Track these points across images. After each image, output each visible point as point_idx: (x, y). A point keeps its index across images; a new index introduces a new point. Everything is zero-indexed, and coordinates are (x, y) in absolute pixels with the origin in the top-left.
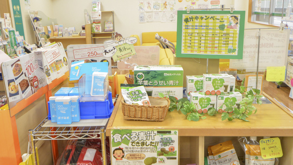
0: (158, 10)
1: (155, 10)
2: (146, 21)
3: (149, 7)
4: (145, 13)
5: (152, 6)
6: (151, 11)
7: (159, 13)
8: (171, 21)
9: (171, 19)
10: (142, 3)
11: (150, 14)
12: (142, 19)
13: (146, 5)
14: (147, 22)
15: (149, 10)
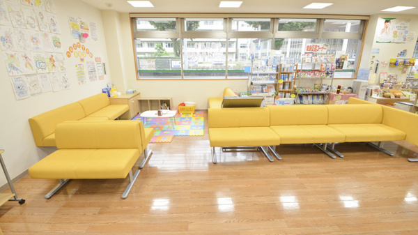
0: (44, 71)
1: (40, 71)
2: (29, 93)
3: (28, 64)
4: (24, 78)
5: (33, 63)
6: (34, 72)
7: (48, 75)
8: (66, 87)
9: (64, 85)
10: (12, 56)
11: (33, 78)
12: (20, 90)
13: (22, 61)
14: (32, 95)
15: (29, 71)
